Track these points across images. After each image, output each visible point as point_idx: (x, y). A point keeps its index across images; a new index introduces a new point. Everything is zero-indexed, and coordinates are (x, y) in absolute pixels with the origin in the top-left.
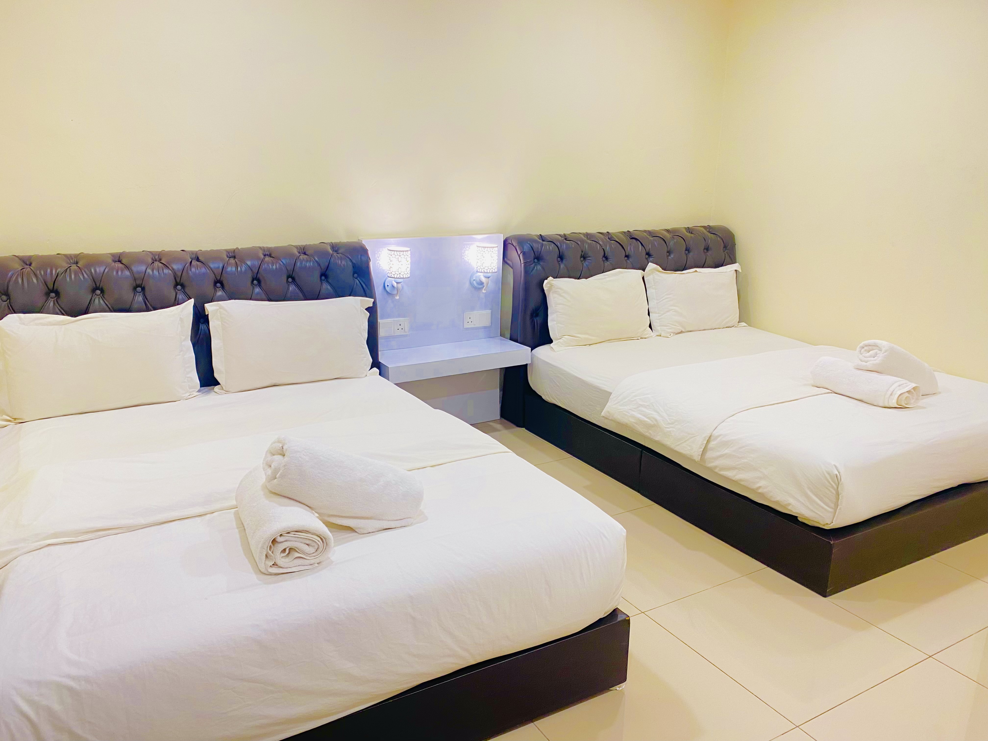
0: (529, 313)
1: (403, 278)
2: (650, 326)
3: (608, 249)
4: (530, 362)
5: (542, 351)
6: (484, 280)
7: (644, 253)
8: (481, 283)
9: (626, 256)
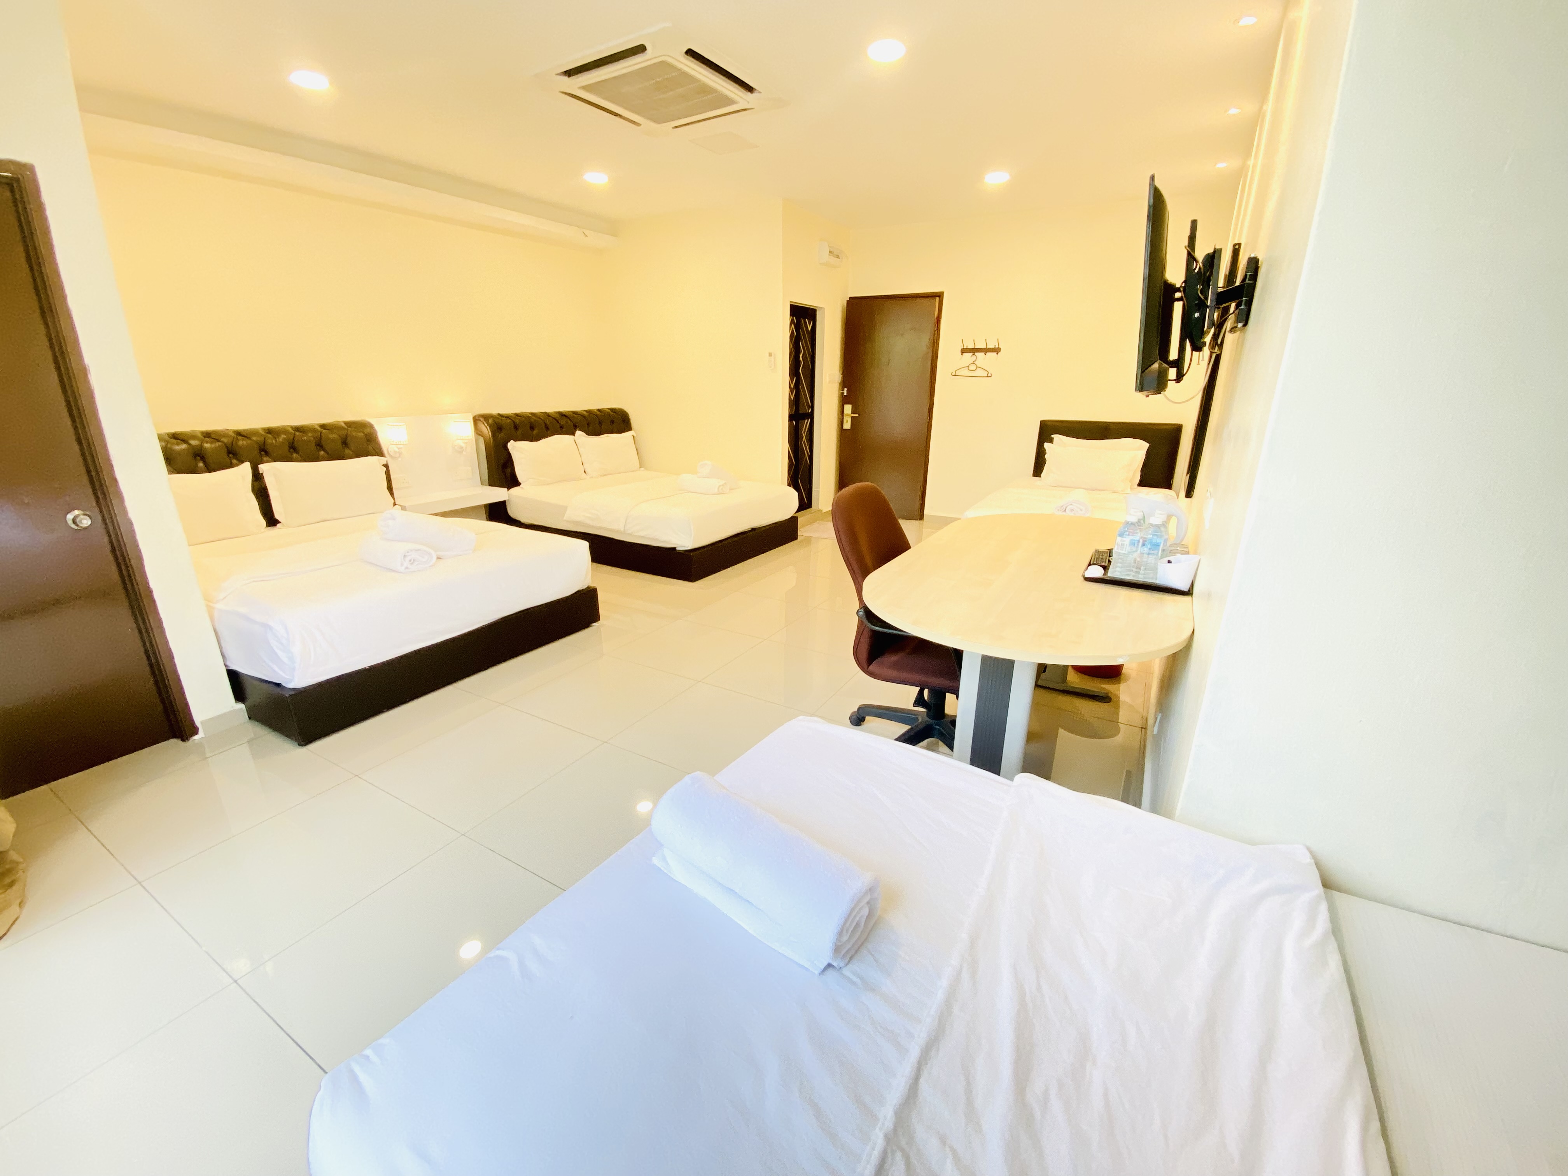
0: (500, 466)
1: (403, 444)
2: (585, 472)
3: (548, 422)
4: (508, 499)
5: (515, 490)
6: (463, 445)
7: (572, 424)
8: (462, 448)
9: (561, 427)
